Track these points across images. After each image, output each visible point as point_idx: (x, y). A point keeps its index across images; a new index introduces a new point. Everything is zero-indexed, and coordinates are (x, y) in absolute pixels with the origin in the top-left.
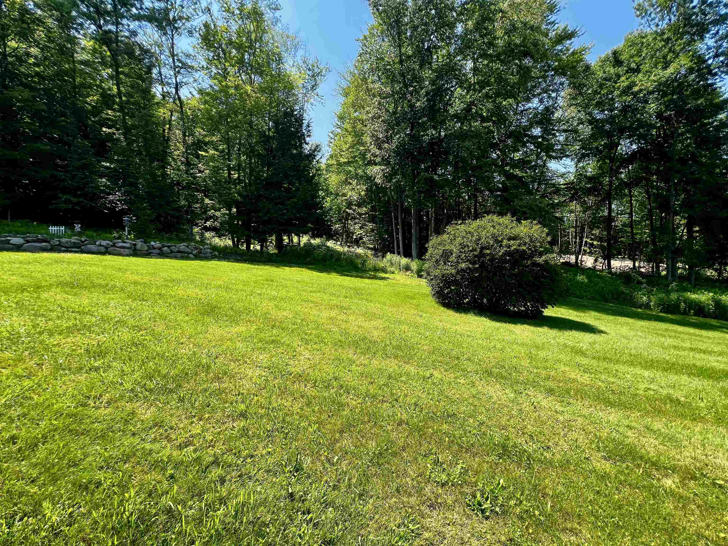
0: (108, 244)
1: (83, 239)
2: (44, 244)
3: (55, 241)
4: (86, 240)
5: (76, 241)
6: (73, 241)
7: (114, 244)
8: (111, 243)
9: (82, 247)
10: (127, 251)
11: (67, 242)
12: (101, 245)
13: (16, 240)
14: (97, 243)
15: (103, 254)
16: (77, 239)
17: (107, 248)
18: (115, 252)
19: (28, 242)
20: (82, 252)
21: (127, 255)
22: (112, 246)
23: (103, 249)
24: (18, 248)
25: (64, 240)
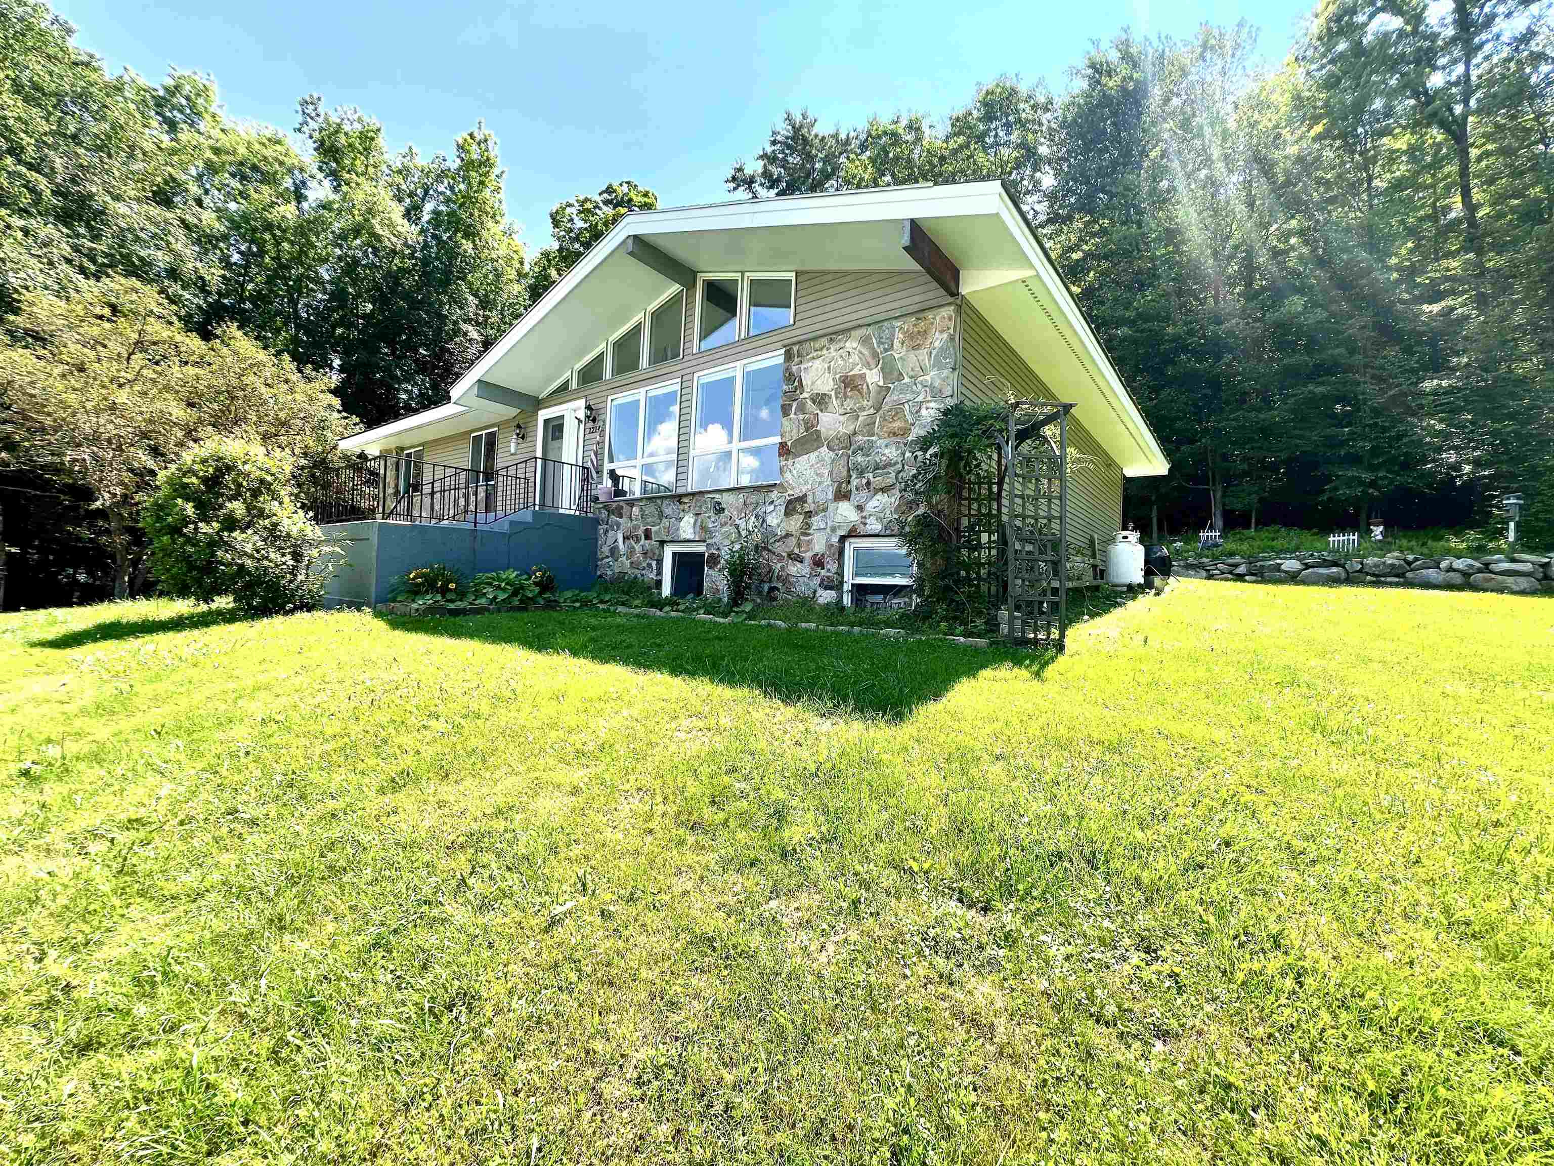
0: (1471, 566)
1: (1410, 557)
2: (1334, 569)
3: (1354, 564)
4: (1416, 560)
5: (1396, 562)
6: (1389, 562)
7: (1487, 565)
8: (1477, 564)
9: (1409, 575)
10: (1523, 583)
11: (1376, 566)
12: (1450, 569)
13: (1292, 565)
14: (1443, 565)
15: (1459, 588)
16: (1397, 558)
17: (1466, 574)
18: (1486, 585)
19: (1307, 567)
20: (1410, 584)
21: (1522, 593)
22: (1480, 571)
23: (1457, 578)
24: (1293, 578)
25: (1370, 561)
